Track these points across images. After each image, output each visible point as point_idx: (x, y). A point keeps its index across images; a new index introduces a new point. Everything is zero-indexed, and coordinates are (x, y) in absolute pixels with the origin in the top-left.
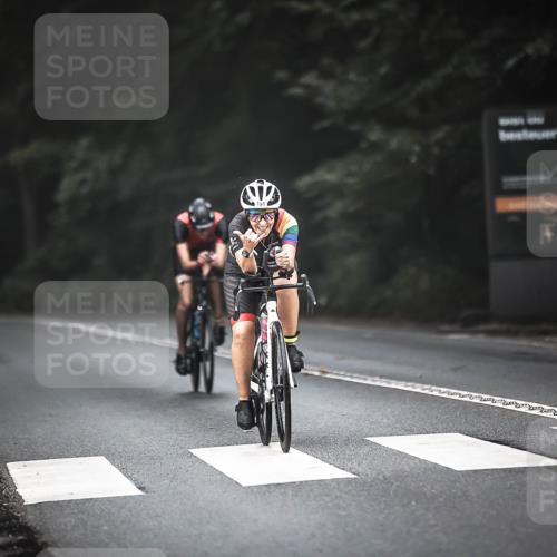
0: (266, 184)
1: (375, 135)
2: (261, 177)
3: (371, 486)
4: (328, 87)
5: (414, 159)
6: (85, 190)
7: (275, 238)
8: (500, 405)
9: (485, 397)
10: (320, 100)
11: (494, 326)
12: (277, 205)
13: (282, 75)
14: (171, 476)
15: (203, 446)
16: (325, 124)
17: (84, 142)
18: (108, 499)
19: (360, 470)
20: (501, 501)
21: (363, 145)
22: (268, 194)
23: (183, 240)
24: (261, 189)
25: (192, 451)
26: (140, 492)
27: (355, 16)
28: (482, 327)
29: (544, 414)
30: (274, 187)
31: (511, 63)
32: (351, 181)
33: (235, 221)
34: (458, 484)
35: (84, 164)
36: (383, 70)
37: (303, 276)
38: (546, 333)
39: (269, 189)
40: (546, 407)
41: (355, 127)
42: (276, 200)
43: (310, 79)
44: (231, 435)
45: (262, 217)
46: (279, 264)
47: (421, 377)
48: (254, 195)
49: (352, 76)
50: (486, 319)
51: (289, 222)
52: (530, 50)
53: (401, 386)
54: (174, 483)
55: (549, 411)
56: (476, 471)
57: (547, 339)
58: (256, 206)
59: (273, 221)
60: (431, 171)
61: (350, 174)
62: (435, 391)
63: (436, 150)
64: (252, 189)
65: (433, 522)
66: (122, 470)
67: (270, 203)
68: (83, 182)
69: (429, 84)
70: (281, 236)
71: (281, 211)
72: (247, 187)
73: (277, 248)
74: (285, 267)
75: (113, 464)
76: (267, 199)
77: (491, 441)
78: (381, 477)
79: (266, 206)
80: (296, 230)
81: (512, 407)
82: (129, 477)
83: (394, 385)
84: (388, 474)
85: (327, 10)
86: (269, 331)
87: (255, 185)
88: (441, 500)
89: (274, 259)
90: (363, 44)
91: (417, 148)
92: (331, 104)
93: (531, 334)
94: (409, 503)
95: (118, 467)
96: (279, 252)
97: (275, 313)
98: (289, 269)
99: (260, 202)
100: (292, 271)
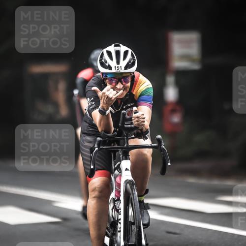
0: (123, 48)
7: (131, 100)
12: (133, 69)
22: (125, 58)
24: (118, 53)
30: (130, 51)
37: (159, 137)
39: (126, 53)
42: (133, 64)
48: (111, 59)
58: (113, 71)
59: (129, 84)
64: (109, 53)
67: (126, 68)
70: (136, 98)
71: (137, 74)
72: (105, 50)
73: (135, 108)
76: (123, 63)
79: (123, 71)
80: (151, 92)
87: (112, 48)
89: (131, 119)
96: (136, 112)
97: (129, 173)
98: (144, 130)
99: (118, 67)
100: (147, 132)
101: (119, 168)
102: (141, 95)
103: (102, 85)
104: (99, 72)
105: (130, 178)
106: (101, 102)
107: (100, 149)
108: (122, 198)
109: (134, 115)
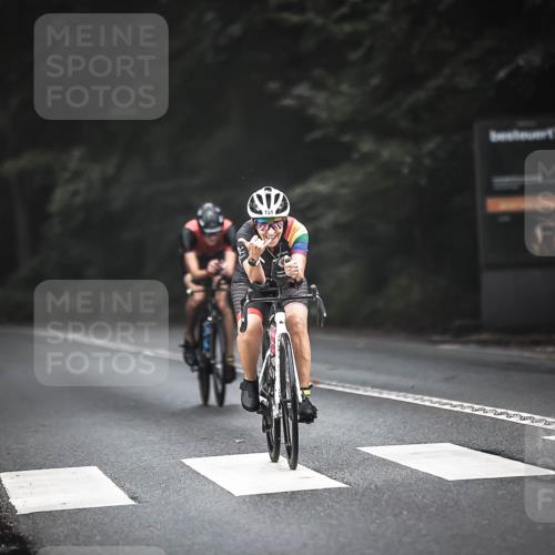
0: (274, 192)
1: (367, 146)
2: (268, 184)
3: (363, 496)
4: (321, 98)
5: (405, 171)
6: (78, 200)
7: (284, 247)
8: (491, 415)
9: (477, 407)
10: (312, 111)
11: (485, 336)
12: (285, 214)
13: (273, 86)
14: (163, 485)
15: (195, 456)
16: (317, 134)
17: (77, 153)
18: (100, 508)
19: (351, 479)
20: (492, 510)
21: (356, 156)
22: (276, 201)
23: (191, 249)
24: (268, 197)
25: (184, 461)
26: (133, 502)
27: (347, 27)
28: (474, 337)
29: (535, 424)
30: (282, 194)
31: (502, 74)
32: (344, 191)
33: (242, 230)
34: (449, 494)
35: (77, 175)
36: (375, 81)
37: (313, 286)
38: (537, 343)
39: (277, 196)
40: (537, 417)
41: (346, 138)
42: (285, 208)
43: (302, 90)
44: (223, 445)
45: (270, 226)
46: (288, 273)
47: (412, 387)
48: (262, 203)
49: (345, 87)
50: (478, 329)
51: (299, 230)
52: (521, 62)
53: (393, 396)
54: (167, 493)
55: (540, 421)
56: (467, 480)
57: (538, 349)
58: (264, 215)
59: (281, 231)
60: (423, 182)
61: (343, 185)
62: (427, 401)
63: (427, 162)
64: (260, 197)
65: (424, 532)
66: (114, 480)
67: (278, 212)
68: (76, 193)
69: (420, 95)
70: (291, 245)
71: (290, 219)
72: (255, 195)
73: (286, 257)
74: (294, 277)
75: (106, 474)
76: (274, 207)
77: (482, 451)
78: (373, 486)
79: (274, 215)
80: (307, 238)
81: (503, 417)
82: (122, 487)
83: (385, 395)
84: (379, 484)
85: (319, 21)
86: (277, 344)
87: (262, 192)
88: (432, 509)
89: (283, 269)
90: (354, 56)
91: (408, 159)
92: (323, 115)
93: (522, 345)
94: (401, 513)
95: (110, 477)
96: (287, 261)
97: (284, 326)
98: (298, 280)
99: (268, 211)
100: (301, 281)
101: (273, 321)
102: (296, 242)
103: (253, 232)
104: (250, 218)
105: (285, 331)
106: (250, 253)
107: (251, 301)
108: (277, 354)
109: (286, 264)
